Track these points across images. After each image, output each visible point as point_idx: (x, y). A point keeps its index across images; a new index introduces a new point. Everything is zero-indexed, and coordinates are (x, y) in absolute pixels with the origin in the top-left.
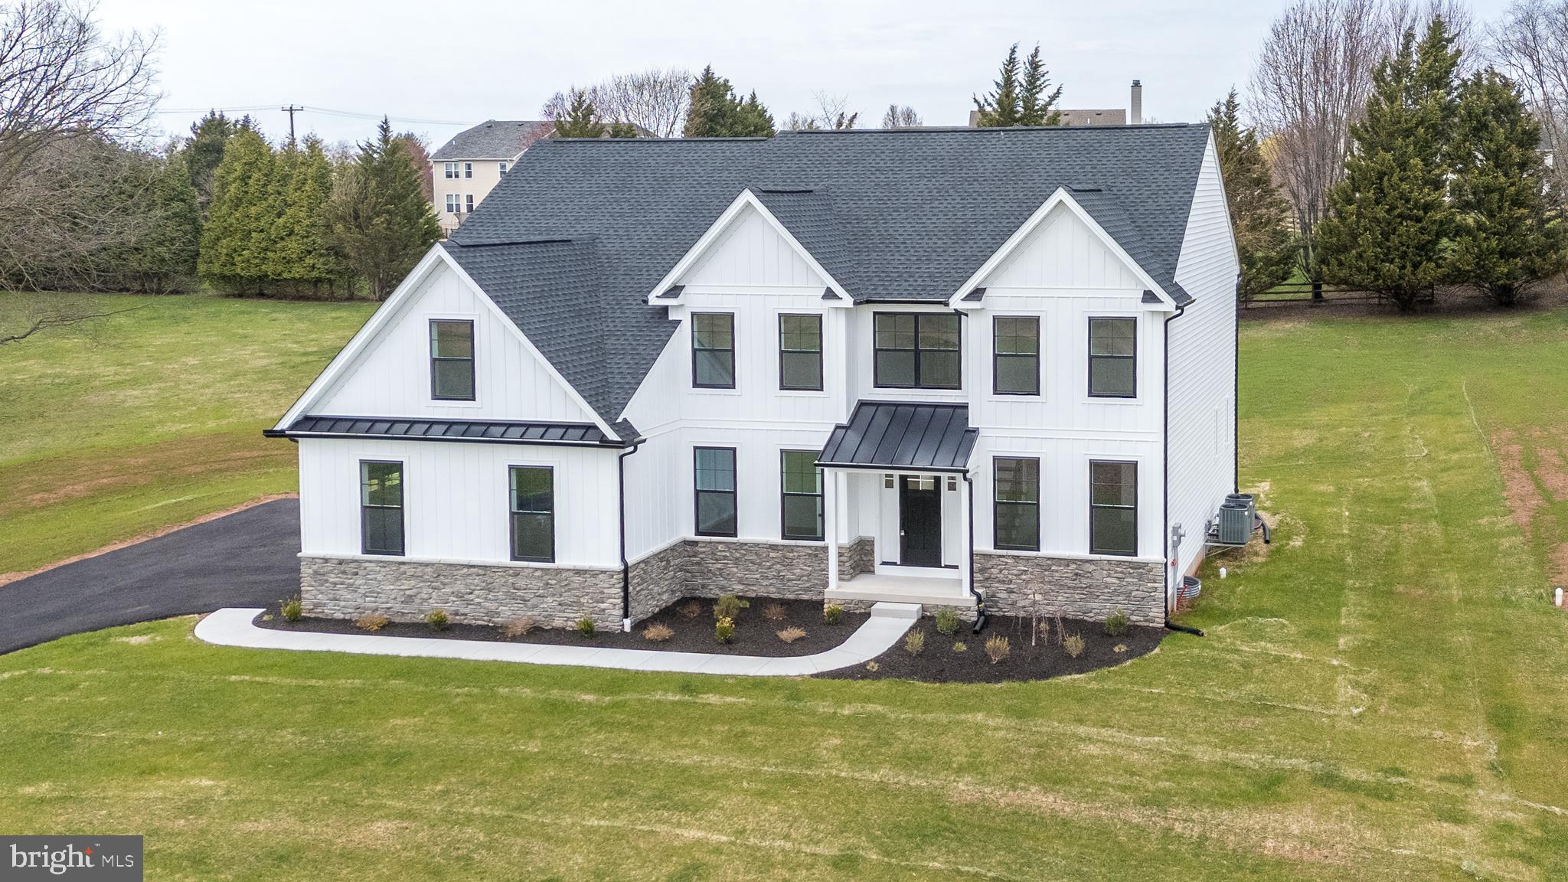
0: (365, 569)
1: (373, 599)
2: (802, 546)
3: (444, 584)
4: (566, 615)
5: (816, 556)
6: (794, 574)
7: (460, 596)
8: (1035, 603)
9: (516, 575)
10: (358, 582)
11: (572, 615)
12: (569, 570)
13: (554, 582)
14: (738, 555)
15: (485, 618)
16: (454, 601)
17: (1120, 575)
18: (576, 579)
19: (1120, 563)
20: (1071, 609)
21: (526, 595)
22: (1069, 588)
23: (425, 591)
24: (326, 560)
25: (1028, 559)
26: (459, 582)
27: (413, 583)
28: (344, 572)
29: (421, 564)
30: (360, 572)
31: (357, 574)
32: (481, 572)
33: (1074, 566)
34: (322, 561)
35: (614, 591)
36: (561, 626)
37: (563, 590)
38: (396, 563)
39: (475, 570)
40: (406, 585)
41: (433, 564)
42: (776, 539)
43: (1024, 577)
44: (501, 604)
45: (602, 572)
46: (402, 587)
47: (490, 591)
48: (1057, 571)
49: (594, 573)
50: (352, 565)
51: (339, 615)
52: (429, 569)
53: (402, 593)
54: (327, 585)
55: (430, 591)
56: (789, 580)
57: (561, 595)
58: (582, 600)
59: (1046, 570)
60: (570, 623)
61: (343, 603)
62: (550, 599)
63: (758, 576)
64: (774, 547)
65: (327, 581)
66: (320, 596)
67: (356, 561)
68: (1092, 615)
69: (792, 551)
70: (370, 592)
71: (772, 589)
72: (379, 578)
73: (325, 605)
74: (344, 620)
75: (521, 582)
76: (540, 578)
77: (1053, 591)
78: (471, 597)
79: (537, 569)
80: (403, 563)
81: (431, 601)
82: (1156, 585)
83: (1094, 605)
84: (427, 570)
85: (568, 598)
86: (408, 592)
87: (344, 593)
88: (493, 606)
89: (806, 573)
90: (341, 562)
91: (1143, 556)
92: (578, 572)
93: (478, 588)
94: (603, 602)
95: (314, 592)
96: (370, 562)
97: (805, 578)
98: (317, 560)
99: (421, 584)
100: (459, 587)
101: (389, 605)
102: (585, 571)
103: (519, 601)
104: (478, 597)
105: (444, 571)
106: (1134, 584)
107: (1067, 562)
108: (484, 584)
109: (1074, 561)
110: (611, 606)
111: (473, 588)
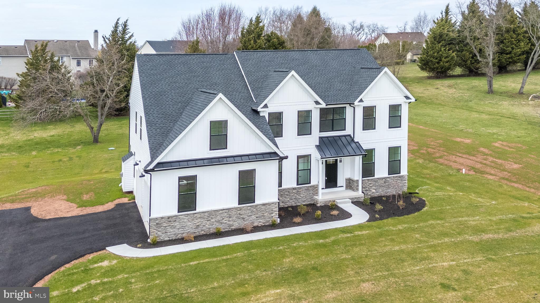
0: (179, 218)
1: (182, 229)
2: (304, 187)
3: (212, 218)
4: (259, 221)
5: (308, 189)
6: (301, 197)
7: (218, 222)
8: (373, 193)
9: (240, 210)
10: (176, 224)
11: (261, 221)
12: (260, 205)
13: (255, 210)
14: (282, 193)
15: (228, 228)
16: (216, 224)
17: (396, 180)
18: (263, 207)
19: (397, 176)
20: (383, 193)
21: (244, 217)
22: (383, 186)
23: (204, 222)
24: (162, 218)
25: (372, 179)
26: (218, 217)
27: (199, 220)
28: (170, 221)
29: (203, 212)
30: (177, 220)
31: (175, 221)
32: (227, 211)
33: (384, 180)
34: (160, 219)
35: (276, 209)
36: (257, 225)
37: (258, 212)
38: (193, 214)
39: (225, 211)
40: (197, 221)
41: (208, 212)
42: (295, 185)
43: (370, 185)
44: (235, 222)
45: (273, 203)
46: (195, 223)
47: (230, 217)
48: (379, 182)
49: (269, 204)
50: (174, 218)
51: (167, 239)
52: (206, 214)
53: (195, 225)
54: (162, 228)
55: (206, 222)
56: (299, 199)
57: (257, 214)
58: (265, 214)
59: (376, 182)
60: (260, 224)
61: (169, 234)
62: (253, 216)
63: (289, 199)
64: (294, 189)
65: (162, 226)
66: (159, 233)
67: (176, 216)
68: (388, 193)
69: (300, 189)
70: (181, 227)
71: (293, 203)
72: (185, 220)
73: (160, 236)
74: (169, 240)
75: (242, 212)
76: (249, 209)
77: (378, 188)
78: (223, 221)
79: (248, 206)
80: (196, 213)
81: (207, 226)
82: (405, 181)
83: (389, 190)
84: (205, 214)
85: (260, 214)
86: (197, 224)
87: (169, 230)
88: (231, 223)
89: (304, 195)
90: (169, 218)
91: (402, 174)
92: (264, 205)
93: (226, 217)
94: (272, 214)
95: (156, 232)
96: (182, 215)
97: (305, 197)
98: (158, 219)
99: (203, 220)
100: (219, 218)
101: (189, 231)
102: (266, 204)
103: (241, 219)
104: (225, 220)
105: (211, 214)
106: (400, 182)
107: (382, 178)
108: (228, 215)
109: (384, 178)
110: (275, 215)
111: (224, 217)
